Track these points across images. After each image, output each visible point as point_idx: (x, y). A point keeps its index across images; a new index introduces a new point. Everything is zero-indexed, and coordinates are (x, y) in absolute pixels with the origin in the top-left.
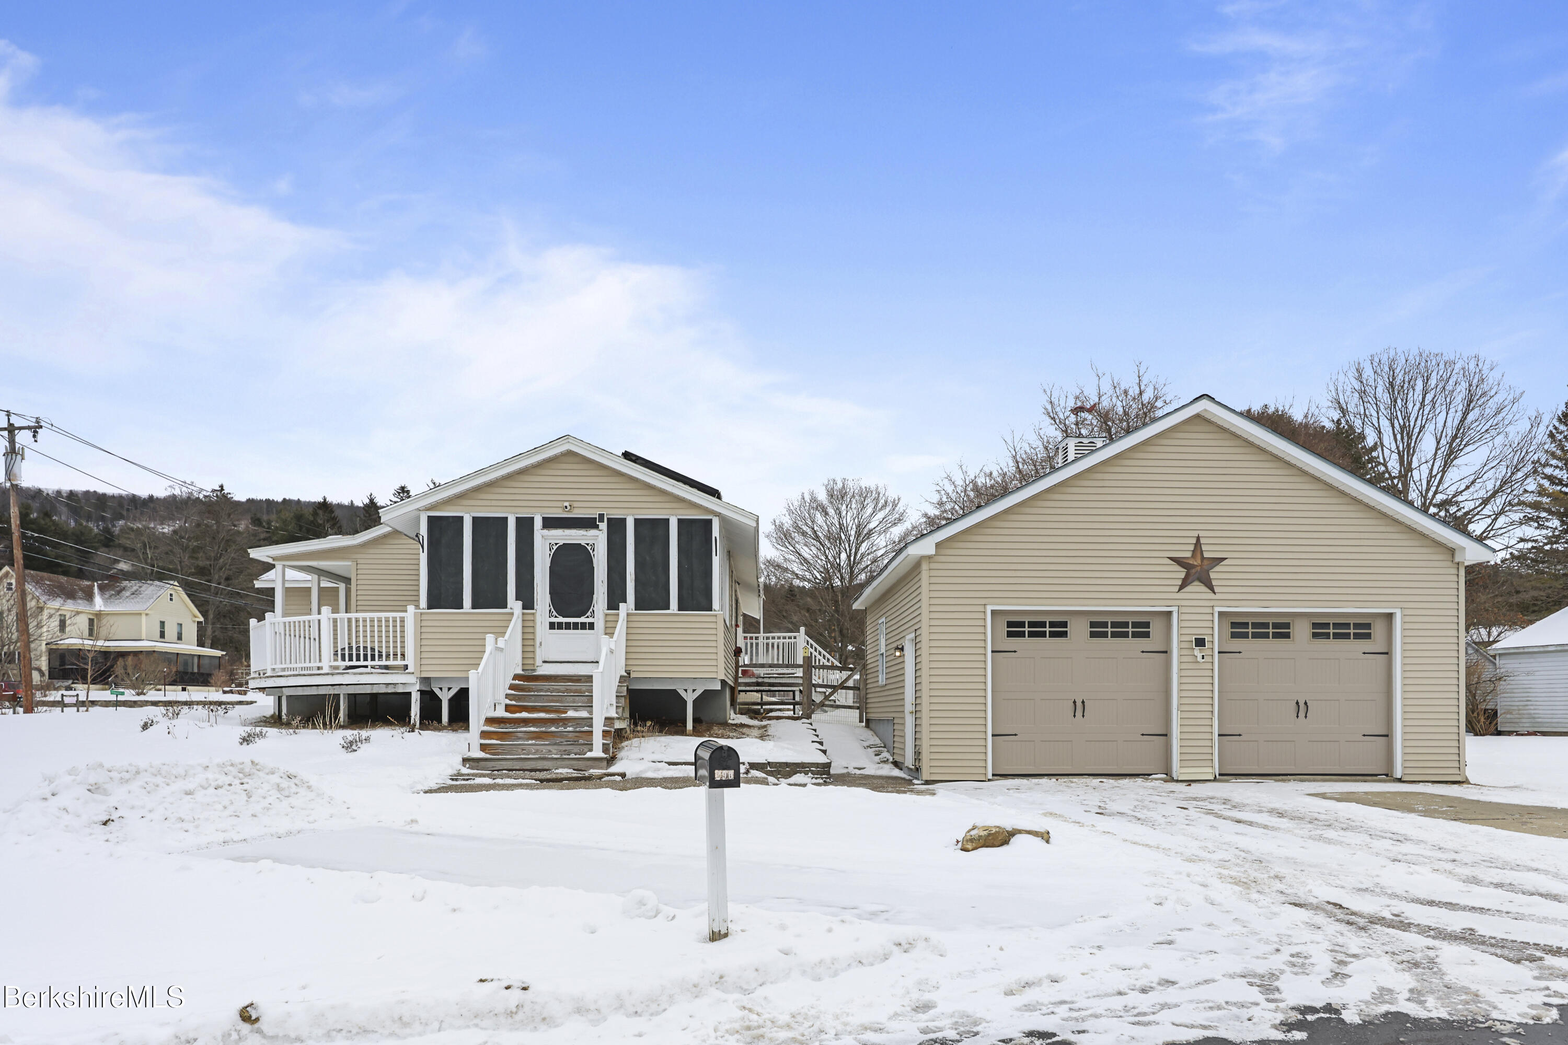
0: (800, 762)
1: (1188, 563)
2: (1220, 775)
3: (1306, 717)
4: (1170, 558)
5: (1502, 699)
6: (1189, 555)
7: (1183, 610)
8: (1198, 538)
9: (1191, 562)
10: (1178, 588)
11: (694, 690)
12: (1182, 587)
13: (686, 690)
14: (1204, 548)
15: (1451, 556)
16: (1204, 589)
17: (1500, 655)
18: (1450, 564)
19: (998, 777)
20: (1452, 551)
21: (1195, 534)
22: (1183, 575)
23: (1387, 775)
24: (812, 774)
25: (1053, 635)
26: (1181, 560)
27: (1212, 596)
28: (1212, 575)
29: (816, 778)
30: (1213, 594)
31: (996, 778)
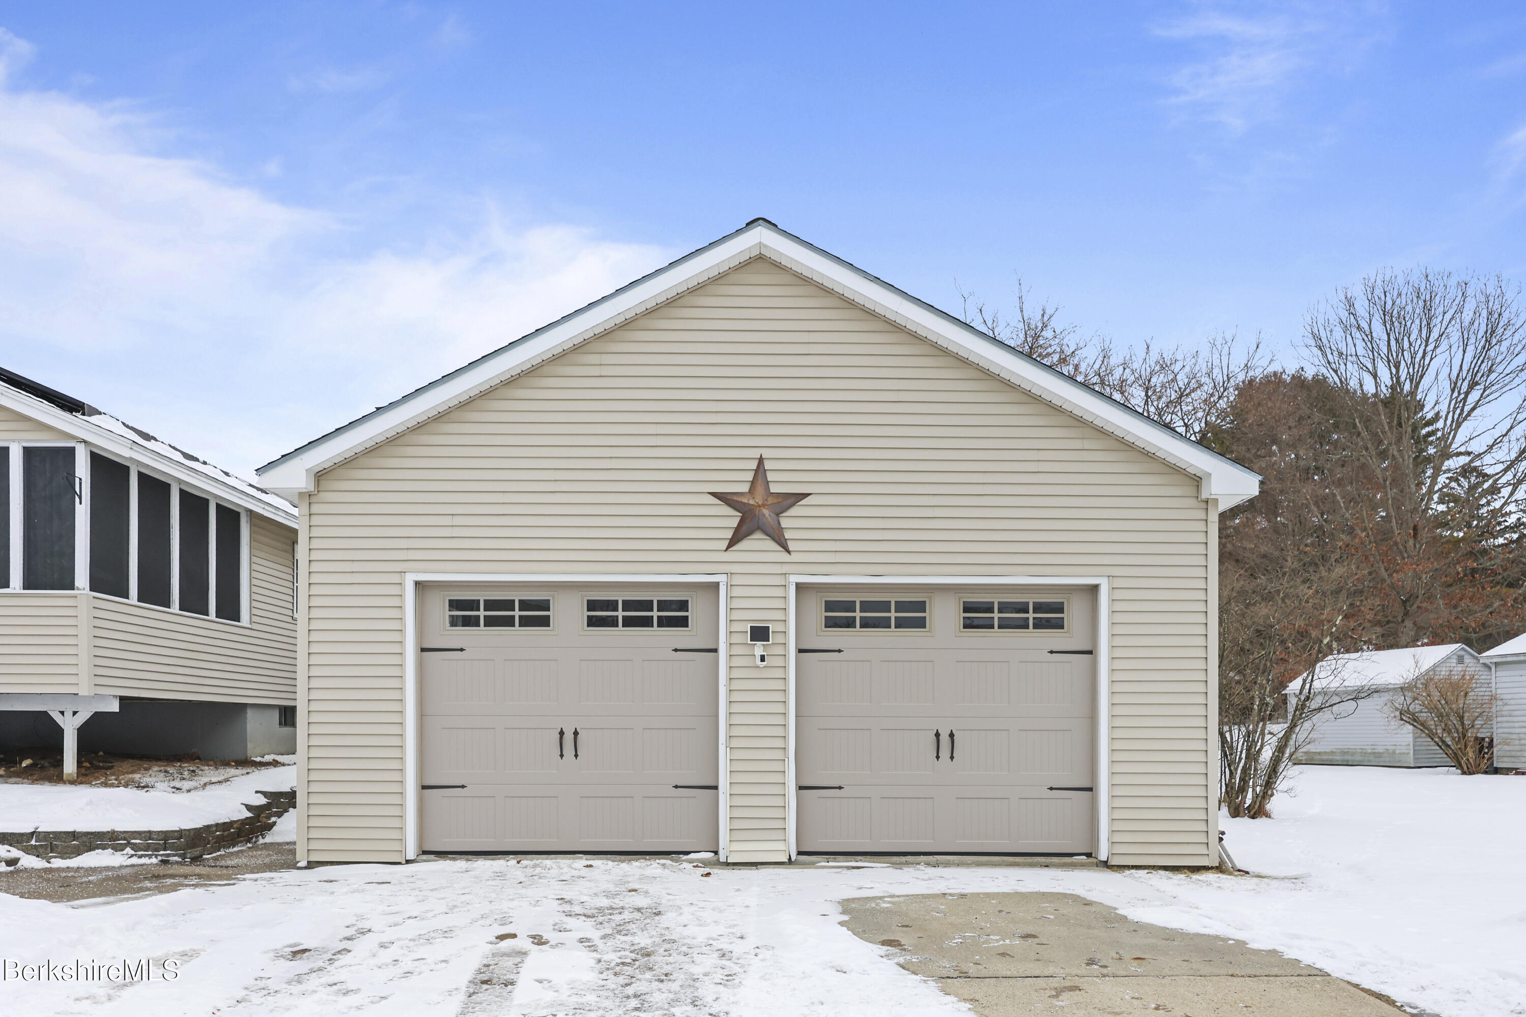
0: (109, 830)
1: (741, 502)
2: (800, 853)
3: (952, 758)
4: (714, 494)
5: (1499, 725)
6: (745, 488)
7: (737, 580)
8: (761, 460)
9: (745, 501)
10: (726, 543)
11: (75, 713)
12: (733, 542)
13: (62, 713)
14: (770, 477)
15: (1195, 489)
16: (771, 545)
17: (1496, 664)
18: (1192, 502)
19: (432, 857)
20: (1196, 481)
21: (756, 453)
22: (734, 523)
23: (1089, 855)
24: (132, 849)
25: (526, 622)
26: (729, 497)
27: (784, 557)
28: (784, 523)
29: (140, 857)
30: (786, 554)
31: (424, 857)
